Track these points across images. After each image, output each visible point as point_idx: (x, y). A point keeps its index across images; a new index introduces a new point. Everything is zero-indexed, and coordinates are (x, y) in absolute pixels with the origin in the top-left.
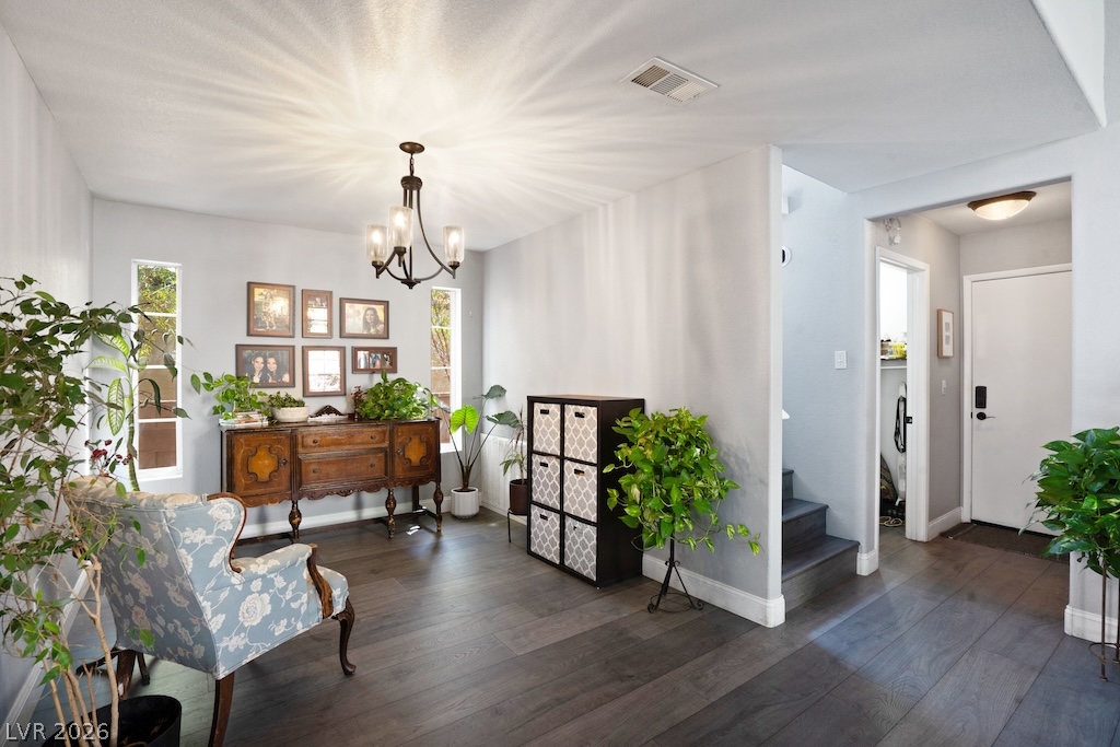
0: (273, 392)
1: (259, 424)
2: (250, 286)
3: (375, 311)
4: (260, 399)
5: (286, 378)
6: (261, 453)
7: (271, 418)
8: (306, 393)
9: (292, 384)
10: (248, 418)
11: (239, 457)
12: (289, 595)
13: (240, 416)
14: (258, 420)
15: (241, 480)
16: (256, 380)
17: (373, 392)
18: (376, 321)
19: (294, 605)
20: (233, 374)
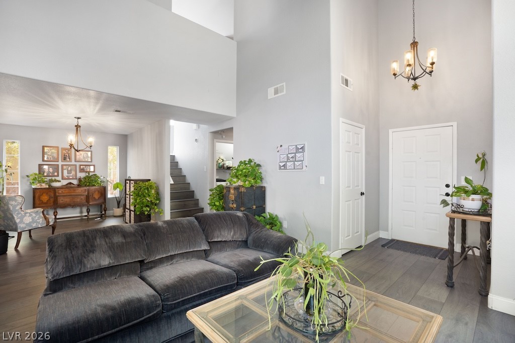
0: (50, 178)
1: (45, 187)
2: (43, 147)
3: (87, 154)
4: (45, 180)
5: (56, 174)
6: (44, 195)
7: (49, 185)
8: (63, 178)
9: (58, 176)
10: (41, 185)
11: (37, 196)
12: (36, 218)
13: (38, 185)
14: (44, 186)
15: (37, 202)
16: (45, 174)
17: (85, 178)
18: (88, 157)
19: (38, 221)
20: (38, 173)
